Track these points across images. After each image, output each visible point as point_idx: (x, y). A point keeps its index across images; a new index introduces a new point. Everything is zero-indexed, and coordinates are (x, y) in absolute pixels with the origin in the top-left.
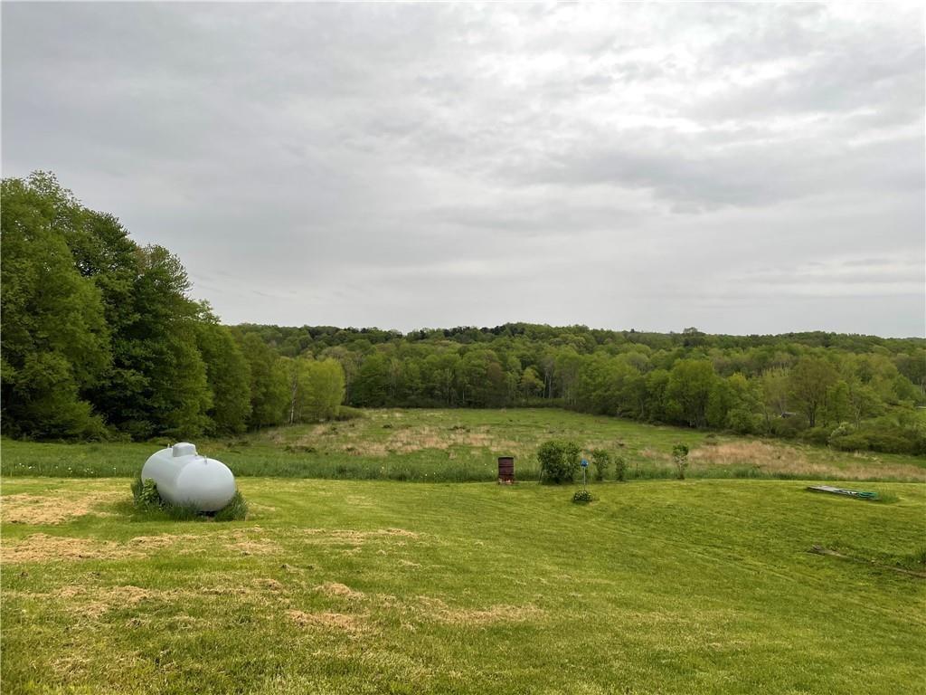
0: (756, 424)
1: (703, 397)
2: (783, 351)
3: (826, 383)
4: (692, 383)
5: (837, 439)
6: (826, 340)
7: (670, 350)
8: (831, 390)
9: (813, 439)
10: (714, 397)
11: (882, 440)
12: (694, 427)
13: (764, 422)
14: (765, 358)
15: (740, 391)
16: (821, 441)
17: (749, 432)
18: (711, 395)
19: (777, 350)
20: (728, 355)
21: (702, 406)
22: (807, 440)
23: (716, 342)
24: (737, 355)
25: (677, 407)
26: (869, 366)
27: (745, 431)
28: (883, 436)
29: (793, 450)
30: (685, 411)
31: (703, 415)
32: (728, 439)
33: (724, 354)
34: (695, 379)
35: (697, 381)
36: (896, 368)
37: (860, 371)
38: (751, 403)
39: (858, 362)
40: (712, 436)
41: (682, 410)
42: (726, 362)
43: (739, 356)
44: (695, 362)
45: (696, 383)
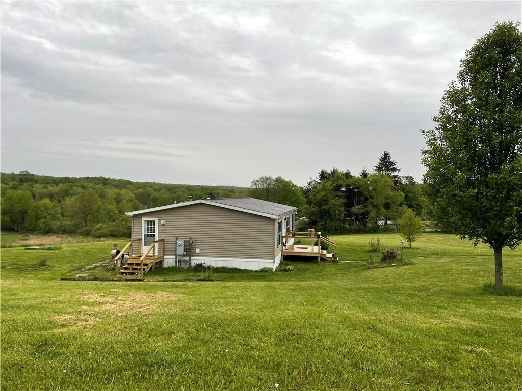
0: (54, 227)
1: (24, 213)
2: (78, 187)
3: (93, 204)
4: (16, 205)
5: (95, 232)
6: (105, 182)
7: (8, 184)
8: (95, 207)
9: (84, 233)
10: (31, 213)
11: (116, 231)
12: (17, 231)
13: (59, 226)
14: (67, 190)
15: (47, 208)
16: (87, 234)
17: (51, 232)
18: (29, 212)
19: (75, 186)
20: (47, 188)
21: (24, 219)
22: (81, 234)
23: (41, 180)
24: (52, 188)
25: (6, 219)
26: (120, 195)
27: (48, 232)
28: (117, 229)
29: (72, 240)
30: (12, 222)
31: (24, 224)
32: (37, 237)
33: (44, 187)
34: (19, 201)
35: (20, 203)
36: (134, 197)
37: (116, 198)
38: (53, 215)
39: (115, 193)
40: (27, 236)
41: (10, 221)
42: (44, 193)
43: (52, 189)
44: (19, 192)
45: (20, 205)
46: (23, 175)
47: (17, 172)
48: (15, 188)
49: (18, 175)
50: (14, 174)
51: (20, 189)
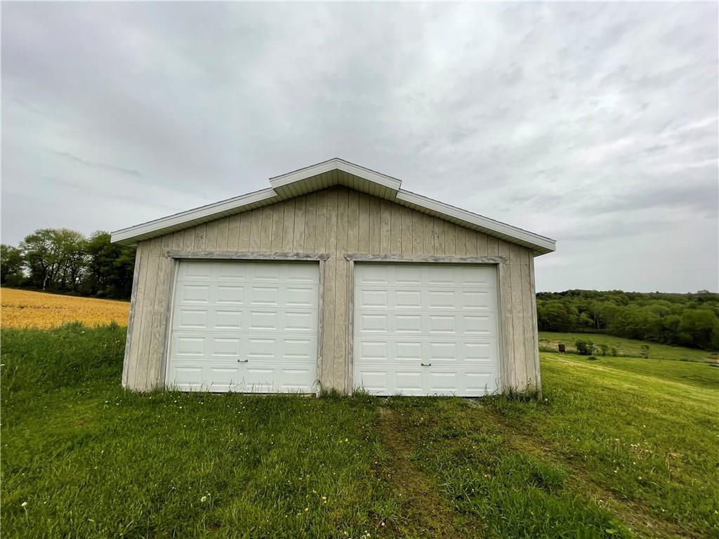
1: (708, 332)
4: (697, 324)
7: (685, 304)
21: (708, 337)
25: (687, 336)
30: (694, 339)
31: (710, 342)
34: (700, 320)
41: (692, 338)
44: (699, 311)
45: (701, 323)
46: (702, 294)
47: (694, 292)
48: (693, 307)
49: (695, 295)
50: (691, 294)
51: (700, 308)
